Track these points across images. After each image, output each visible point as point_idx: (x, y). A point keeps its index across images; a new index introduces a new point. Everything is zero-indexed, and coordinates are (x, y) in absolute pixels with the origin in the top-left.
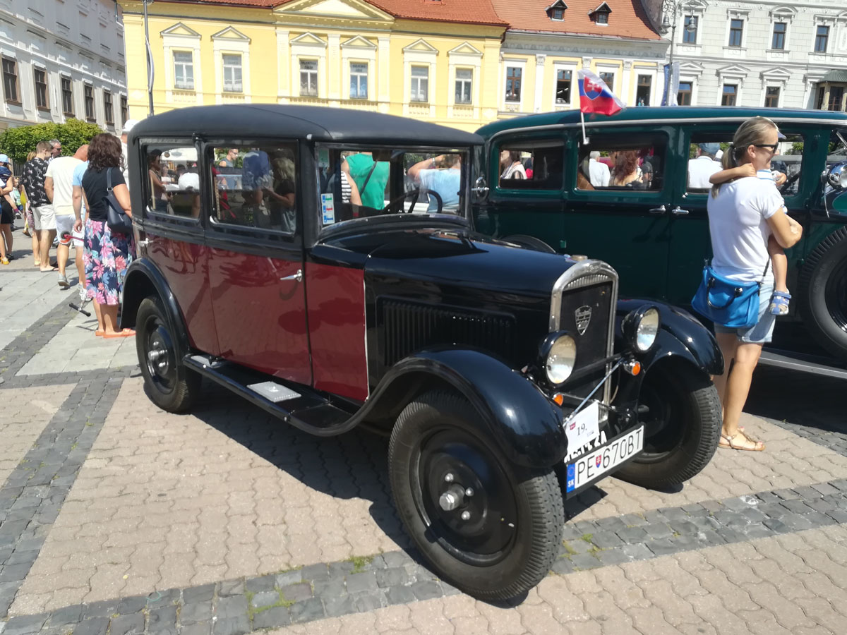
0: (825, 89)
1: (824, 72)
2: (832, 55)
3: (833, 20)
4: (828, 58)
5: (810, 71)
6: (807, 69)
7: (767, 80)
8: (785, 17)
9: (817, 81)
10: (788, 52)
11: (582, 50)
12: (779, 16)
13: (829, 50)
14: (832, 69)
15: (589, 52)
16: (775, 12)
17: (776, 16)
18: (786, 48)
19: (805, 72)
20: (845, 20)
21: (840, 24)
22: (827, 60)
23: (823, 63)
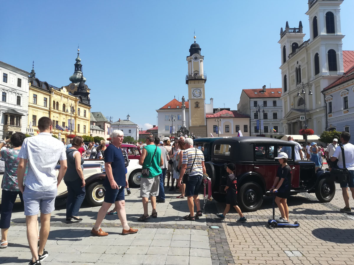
0: (8, 116)
1: (6, 109)
3: (7, 91)
5: (1, 108)
9: (4, 112)
13: (7, 101)
14: (9, 108)
20: (11, 92)
21: (10, 93)
22: (7, 105)
23: (6, 106)
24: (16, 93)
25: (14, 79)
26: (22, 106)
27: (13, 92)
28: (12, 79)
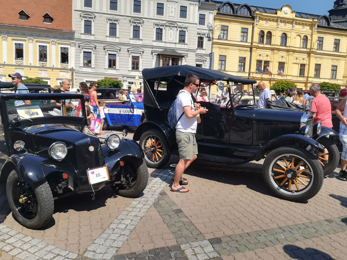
0: (160, 58)
1: (162, 50)
2: (165, 42)
3: (163, 26)
4: (163, 43)
5: (154, 49)
6: (152, 48)
7: (131, 52)
8: (138, 23)
9: (157, 54)
10: (142, 40)
11: (28, 34)
12: (135, 23)
13: (163, 40)
14: (166, 49)
15: (31, 35)
16: (132, 20)
17: (133, 22)
18: (141, 38)
19: (152, 49)
20: (170, 26)
21: (167, 28)
22: (163, 45)
23: (161, 46)
24: (176, 27)
25: (173, 9)
26: (187, 44)
27: (173, 27)
28: (171, 9)
